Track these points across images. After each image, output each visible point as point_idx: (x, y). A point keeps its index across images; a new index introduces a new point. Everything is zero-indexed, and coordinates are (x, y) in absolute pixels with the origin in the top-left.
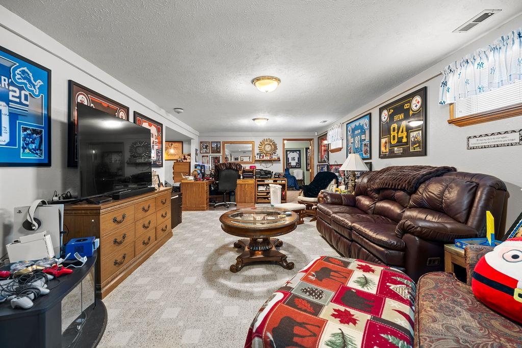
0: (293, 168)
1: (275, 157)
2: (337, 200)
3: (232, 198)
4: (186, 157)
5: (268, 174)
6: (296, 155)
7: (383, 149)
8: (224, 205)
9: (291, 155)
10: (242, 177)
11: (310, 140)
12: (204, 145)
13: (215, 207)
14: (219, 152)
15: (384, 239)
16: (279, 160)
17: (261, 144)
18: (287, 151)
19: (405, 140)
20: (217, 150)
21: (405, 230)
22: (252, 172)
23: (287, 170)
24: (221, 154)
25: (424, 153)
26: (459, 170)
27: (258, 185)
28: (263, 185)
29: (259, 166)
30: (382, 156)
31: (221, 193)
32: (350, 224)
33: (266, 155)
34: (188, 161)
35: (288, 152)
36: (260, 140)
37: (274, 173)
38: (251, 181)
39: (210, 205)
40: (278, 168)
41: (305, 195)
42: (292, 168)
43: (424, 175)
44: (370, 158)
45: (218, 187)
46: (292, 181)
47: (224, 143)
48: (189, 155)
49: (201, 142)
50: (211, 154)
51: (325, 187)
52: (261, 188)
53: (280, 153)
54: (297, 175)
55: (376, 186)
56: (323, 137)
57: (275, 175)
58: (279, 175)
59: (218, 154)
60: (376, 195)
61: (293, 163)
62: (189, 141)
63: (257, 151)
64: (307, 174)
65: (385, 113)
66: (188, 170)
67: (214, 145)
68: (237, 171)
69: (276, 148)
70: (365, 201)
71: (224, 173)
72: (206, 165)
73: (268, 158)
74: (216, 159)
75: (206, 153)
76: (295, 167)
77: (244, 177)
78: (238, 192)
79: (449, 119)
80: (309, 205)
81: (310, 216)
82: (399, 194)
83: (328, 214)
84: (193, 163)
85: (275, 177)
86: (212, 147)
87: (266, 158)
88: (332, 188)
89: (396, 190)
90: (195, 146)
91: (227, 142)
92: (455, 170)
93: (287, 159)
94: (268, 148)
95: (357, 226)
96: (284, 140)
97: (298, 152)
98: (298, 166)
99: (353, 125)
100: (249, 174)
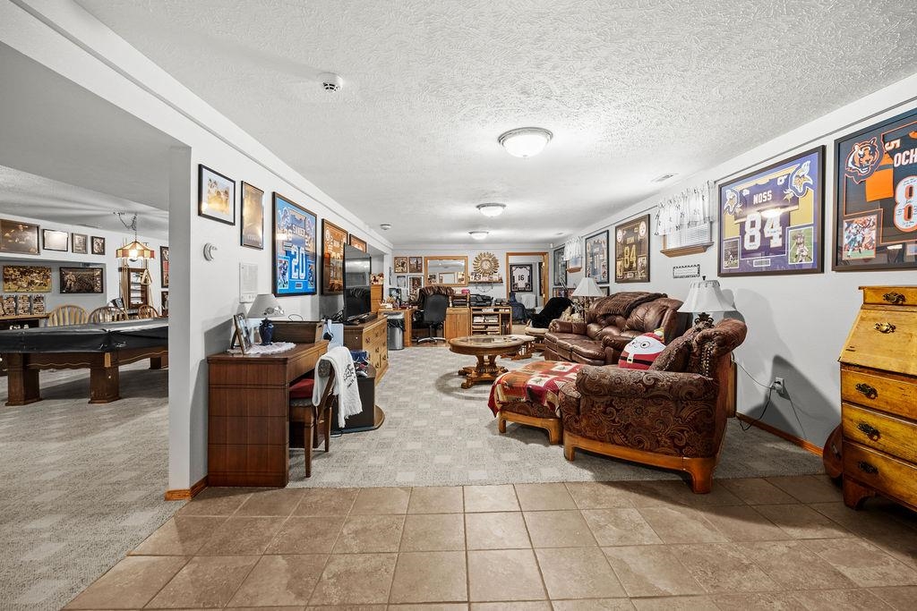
0: (522, 291)
1: (495, 277)
2: (567, 329)
3: (439, 332)
4: (377, 278)
5: (486, 301)
6: (525, 272)
7: (618, 273)
8: (430, 341)
9: (517, 272)
10: (451, 305)
11: (544, 254)
12: (400, 263)
13: (418, 343)
14: (421, 271)
15: (591, 351)
16: (501, 281)
17: (478, 260)
18: (511, 266)
19: (634, 265)
20: (418, 269)
21: (606, 344)
22: (465, 298)
23: (512, 294)
24: (423, 274)
25: (648, 280)
26: (670, 297)
27: (474, 315)
28: (480, 315)
29: (473, 290)
30: (617, 281)
31: (427, 326)
32: (571, 346)
33: (484, 274)
34: (380, 283)
35: (514, 268)
36: (476, 254)
37: (494, 299)
38: (465, 310)
39: (413, 342)
40: (499, 293)
41: (534, 326)
42: (519, 291)
43: (636, 301)
44: (608, 282)
45: (422, 317)
46: (519, 311)
47: (427, 258)
48: (381, 275)
49: (396, 258)
50: (408, 274)
51: (558, 316)
52: (478, 319)
53: (502, 272)
54: (528, 302)
55: (601, 313)
56: (560, 251)
57: (496, 301)
58: (502, 301)
59: (419, 274)
60: (603, 322)
61: (521, 284)
62: (381, 257)
63: (471, 269)
64: (540, 300)
65: (620, 234)
66: (380, 295)
67: (413, 262)
68: (447, 296)
69: (496, 265)
70: (594, 328)
71: (431, 300)
72: (402, 289)
73: (486, 279)
74: (416, 282)
75: (403, 272)
76: (524, 291)
77: (454, 306)
78: (447, 324)
79: (662, 249)
80: (539, 338)
81: (540, 351)
82: (619, 319)
83: (554, 341)
84: (387, 287)
85: (496, 305)
86: (410, 265)
87: (483, 279)
88: (566, 316)
89: (616, 315)
90: (388, 264)
91: (431, 258)
92: (666, 296)
93: (512, 278)
94: (486, 266)
95: (575, 346)
96: (508, 254)
97: (528, 268)
98: (529, 288)
99: (592, 240)
100: (462, 300)
